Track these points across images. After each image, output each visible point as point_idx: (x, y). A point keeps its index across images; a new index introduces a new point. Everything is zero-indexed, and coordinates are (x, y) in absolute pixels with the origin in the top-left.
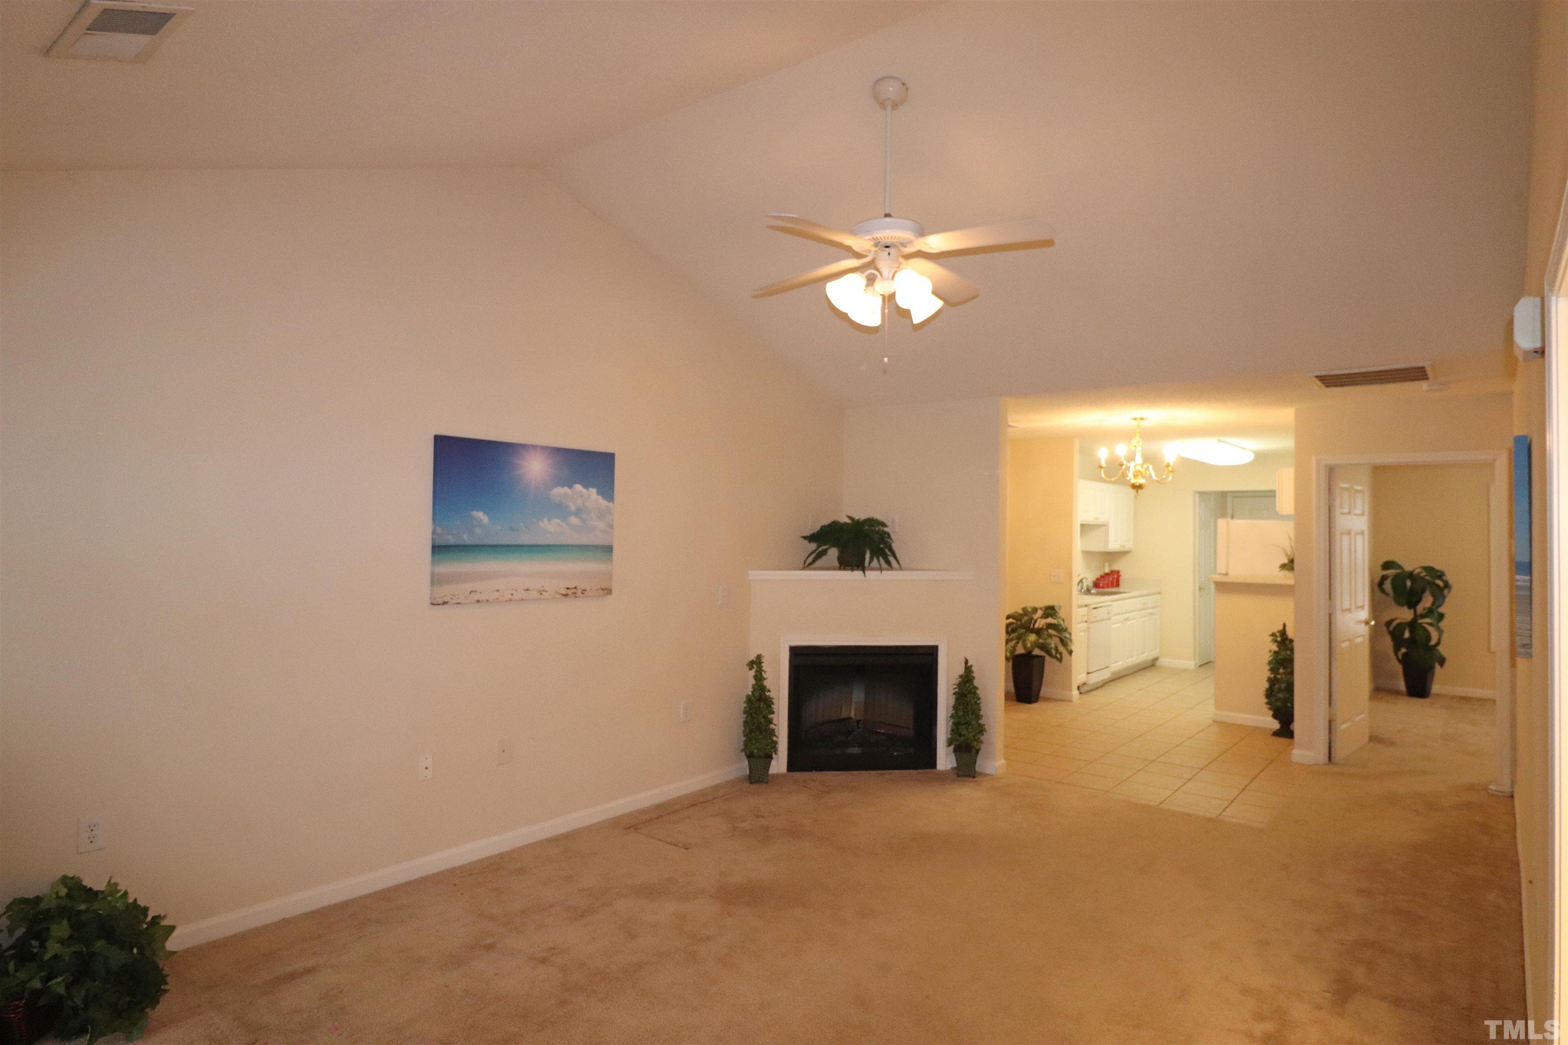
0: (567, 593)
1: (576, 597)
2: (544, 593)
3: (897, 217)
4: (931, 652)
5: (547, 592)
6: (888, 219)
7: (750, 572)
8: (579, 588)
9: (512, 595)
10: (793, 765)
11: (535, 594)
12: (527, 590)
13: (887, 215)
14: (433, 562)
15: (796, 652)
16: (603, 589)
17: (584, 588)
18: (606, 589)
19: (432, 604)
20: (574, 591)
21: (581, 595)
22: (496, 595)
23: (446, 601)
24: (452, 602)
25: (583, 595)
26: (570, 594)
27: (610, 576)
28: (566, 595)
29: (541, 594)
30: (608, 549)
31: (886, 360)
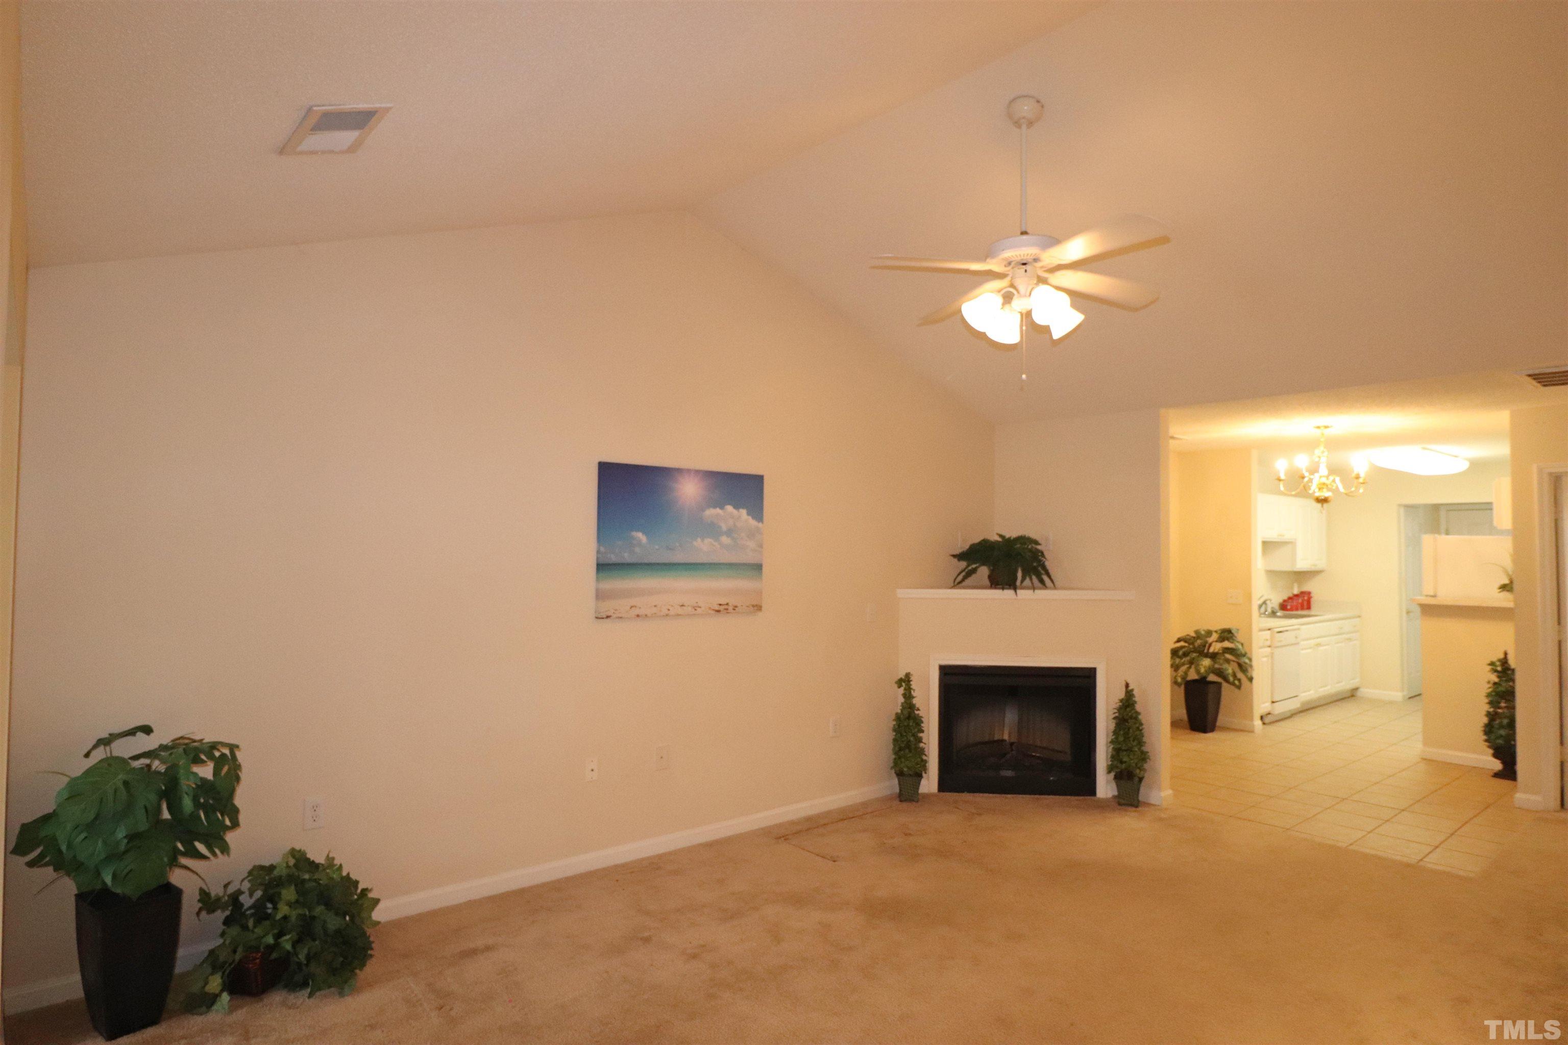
1: (728, 613)
2: (698, 609)
3: (1032, 235)
4: (1090, 674)
5: (700, 607)
6: (1025, 237)
7: (899, 591)
8: (730, 604)
10: (944, 786)
11: (689, 610)
12: (682, 606)
13: (1024, 233)
14: (598, 579)
15: (947, 672)
16: (753, 606)
17: (735, 604)
18: (757, 605)
19: (597, 618)
20: (726, 607)
21: (732, 611)
22: (654, 610)
23: (609, 615)
24: (615, 616)
26: (722, 610)
27: (759, 593)
28: (718, 611)
29: (695, 610)
30: (758, 568)
31: (1024, 376)
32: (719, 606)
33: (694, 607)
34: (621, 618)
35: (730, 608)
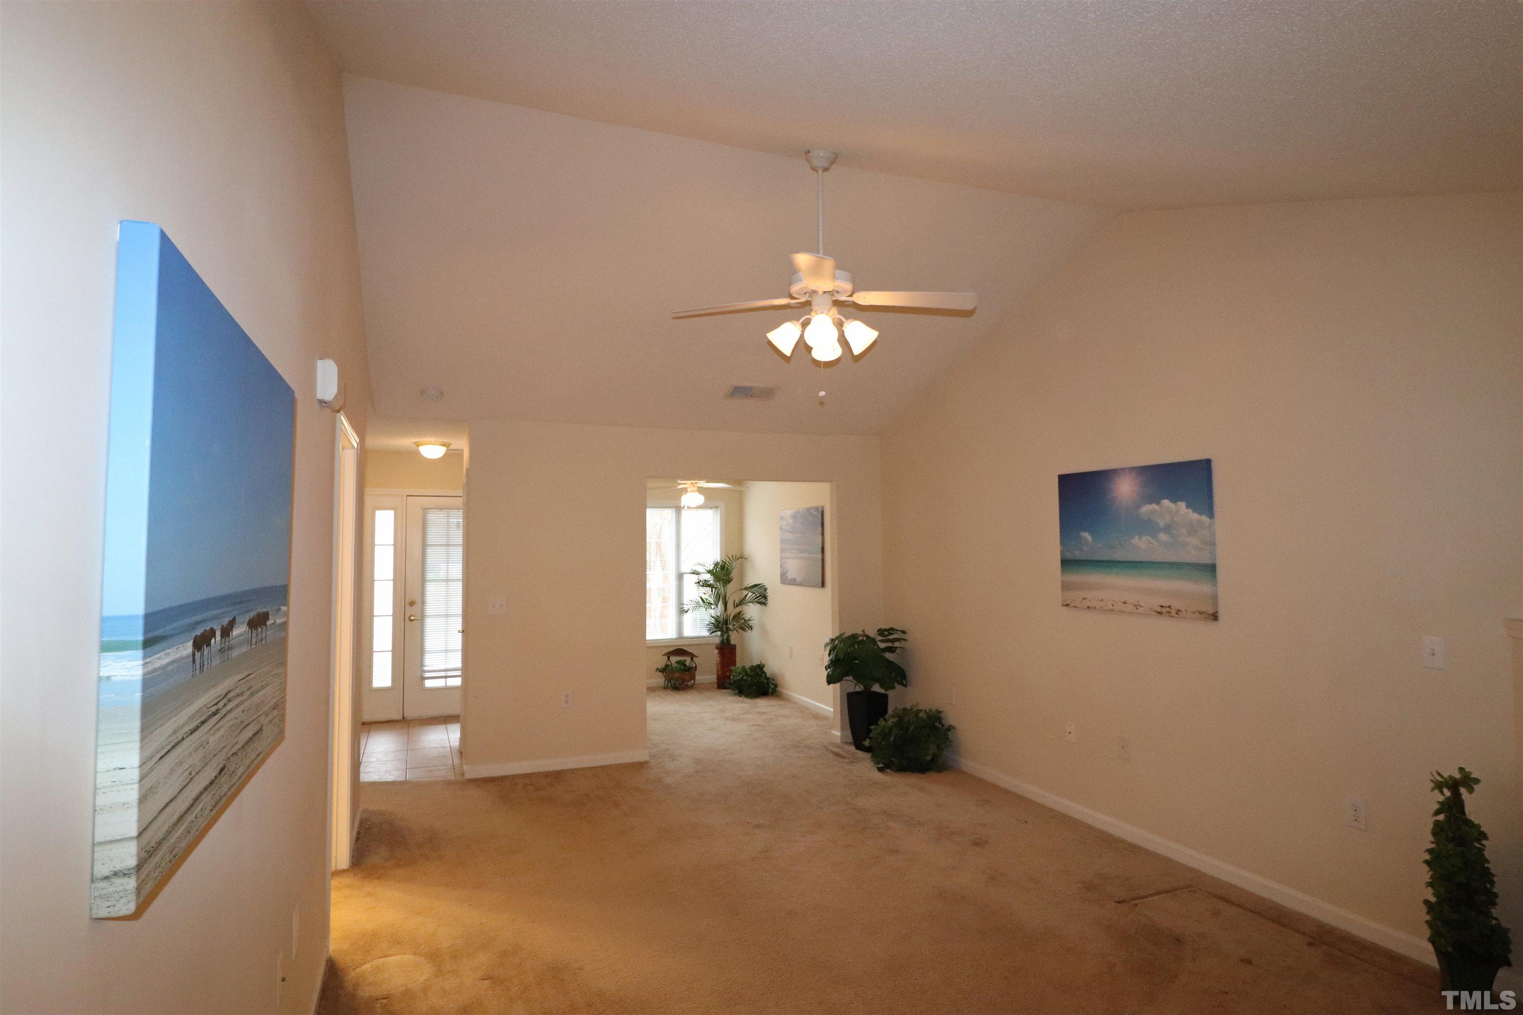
0: (1161, 611)
1: (1170, 616)
2: (1140, 609)
5: (1142, 607)
8: (1173, 607)
9: (1113, 605)
12: (1125, 603)
14: (1063, 573)
17: (1179, 608)
19: (1063, 605)
20: (1168, 610)
25: (1178, 616)
29: (1137, 609)
32: (1160, 607)
33: (1135, 606)
34: (1076, 607)
35: (1173, 612)
